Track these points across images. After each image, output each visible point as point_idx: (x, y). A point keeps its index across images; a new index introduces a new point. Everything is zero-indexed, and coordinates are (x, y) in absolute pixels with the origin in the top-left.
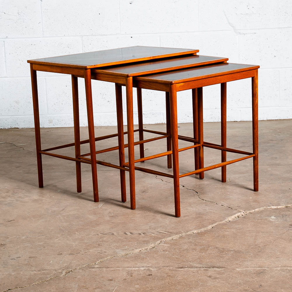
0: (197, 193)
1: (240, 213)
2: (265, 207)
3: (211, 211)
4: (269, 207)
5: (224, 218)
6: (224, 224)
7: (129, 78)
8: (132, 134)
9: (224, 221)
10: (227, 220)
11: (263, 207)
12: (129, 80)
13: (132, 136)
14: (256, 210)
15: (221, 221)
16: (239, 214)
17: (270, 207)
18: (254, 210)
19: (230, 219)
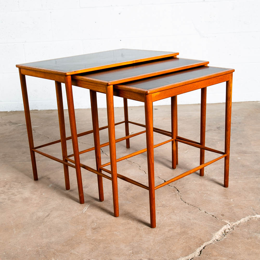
0: (179, 191)
1: (226, 225)
2: (250, 217)
3: (196, 221)
4: (253, 215)
5: (211, 236)
6: (212, 247)
7: (109, 86)
8: (114, 145)
9: (211, 241)
10: (214, 239)
11: (248, 216)
12: (109, 89)
13: (114, 147)
14: (242, 220)
15: (209, 240)
16: (225, 227)
17: (255, 216)
18: (239, 222)
19: (218, 235)
